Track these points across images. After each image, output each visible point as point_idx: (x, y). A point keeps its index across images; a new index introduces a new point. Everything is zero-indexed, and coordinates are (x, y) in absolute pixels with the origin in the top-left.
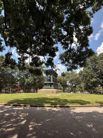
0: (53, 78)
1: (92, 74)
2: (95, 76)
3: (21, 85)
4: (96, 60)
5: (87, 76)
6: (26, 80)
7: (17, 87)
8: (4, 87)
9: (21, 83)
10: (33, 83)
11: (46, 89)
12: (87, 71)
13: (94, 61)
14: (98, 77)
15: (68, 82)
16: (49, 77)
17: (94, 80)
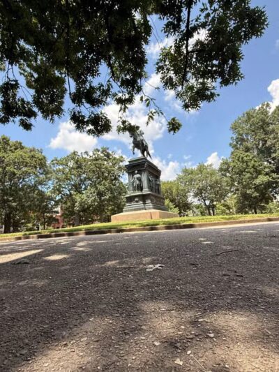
0: (149, 180)
1: (257, 164)
2: (265, 167)
3: (66, 214)
4: (268, 124)
5: (242, 172)
6: (78, 198)
7: (57, 220)
8: (22, 223)
9: (67, 209)
10: (96, 203)
11: (131, 210)
12: (242, 158)
13: (262, 127)
14: (273, 171)
15: (192, 194)
16: (138, 178)
17: (262, 179)
